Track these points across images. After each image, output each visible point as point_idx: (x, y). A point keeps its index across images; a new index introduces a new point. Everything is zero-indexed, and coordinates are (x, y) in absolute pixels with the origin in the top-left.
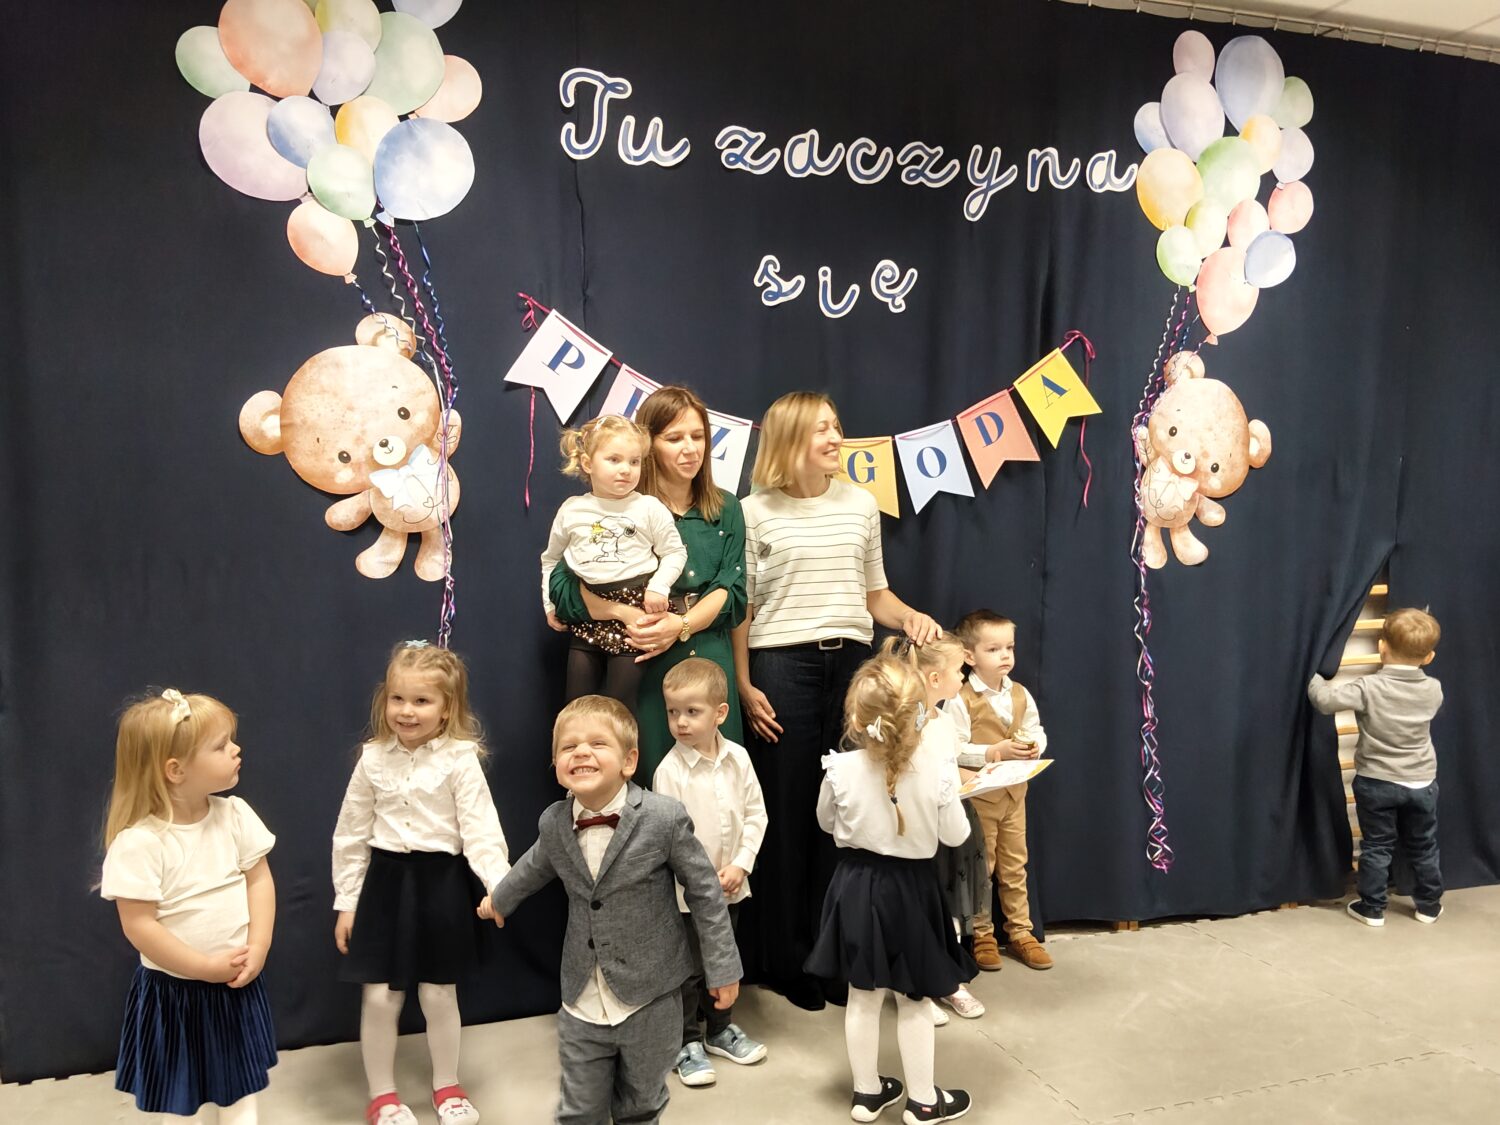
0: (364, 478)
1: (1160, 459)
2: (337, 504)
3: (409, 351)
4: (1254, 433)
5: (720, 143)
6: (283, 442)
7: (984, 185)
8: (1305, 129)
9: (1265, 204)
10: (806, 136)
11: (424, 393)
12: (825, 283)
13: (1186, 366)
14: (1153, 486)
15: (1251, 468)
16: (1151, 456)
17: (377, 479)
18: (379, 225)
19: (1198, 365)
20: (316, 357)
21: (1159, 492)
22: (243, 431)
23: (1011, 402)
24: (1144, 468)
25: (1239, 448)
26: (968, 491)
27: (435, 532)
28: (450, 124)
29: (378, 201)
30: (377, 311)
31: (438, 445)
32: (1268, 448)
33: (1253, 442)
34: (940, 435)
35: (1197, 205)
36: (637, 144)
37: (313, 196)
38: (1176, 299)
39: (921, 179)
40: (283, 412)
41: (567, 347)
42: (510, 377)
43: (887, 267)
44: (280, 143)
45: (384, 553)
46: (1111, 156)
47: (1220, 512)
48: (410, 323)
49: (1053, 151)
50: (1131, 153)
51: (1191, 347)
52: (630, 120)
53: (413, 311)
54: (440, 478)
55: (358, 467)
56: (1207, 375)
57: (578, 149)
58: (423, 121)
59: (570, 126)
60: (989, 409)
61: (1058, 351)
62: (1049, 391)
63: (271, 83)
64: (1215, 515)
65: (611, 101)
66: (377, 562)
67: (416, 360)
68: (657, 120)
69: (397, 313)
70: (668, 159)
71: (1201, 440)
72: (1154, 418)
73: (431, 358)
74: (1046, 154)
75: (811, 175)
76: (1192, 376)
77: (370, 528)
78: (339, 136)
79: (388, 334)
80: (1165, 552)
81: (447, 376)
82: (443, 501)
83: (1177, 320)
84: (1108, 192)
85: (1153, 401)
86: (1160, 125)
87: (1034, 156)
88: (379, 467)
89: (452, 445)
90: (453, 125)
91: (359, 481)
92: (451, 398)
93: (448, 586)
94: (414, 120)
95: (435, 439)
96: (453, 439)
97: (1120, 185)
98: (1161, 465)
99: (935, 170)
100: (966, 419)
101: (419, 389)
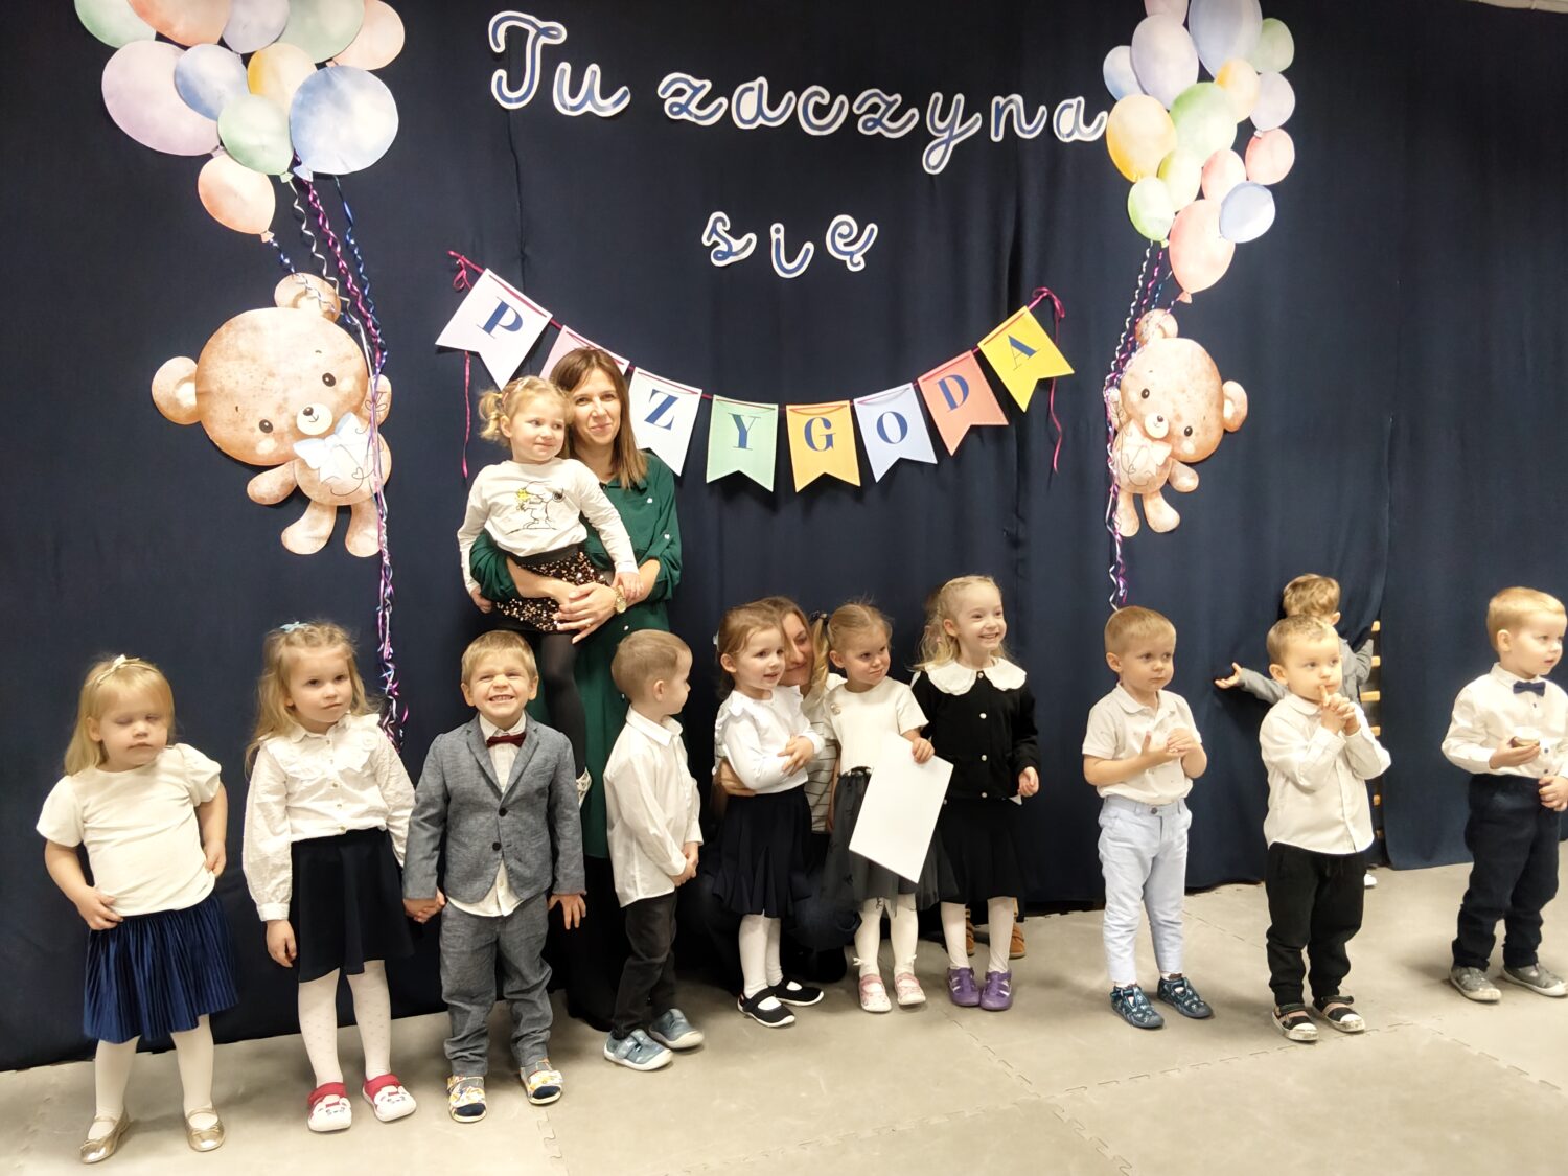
0: (288, 448)
1: (1132, 423)
2: (260, 476)
3: (333, 314)
4: (1229, 394)
5: (664, 92)
6: (199, 411)
7: (946, 135)
8: (1286, 73)
9: (1242, 154)
10: (755, 84)
11: (350, 358)
12: (778, 241)
13: (1158, 325)
14: (1125, 450)
15: (1226, 432)
16: (1123, 419)
17: (301, 449)
18: (297, 180)
19: (1171, 324)
20: (232, 320)
21: (1131, 458)
22: (156, 399)
23: (976, 364)
24: (1116, 433)
25: (1213, 411)
26: (930, 458)
27: (366, 505)
28: (371, 72)
29: (295, 154)
30: (296, 271)
31: (367, 413)
32: (1243, 410)
33: (1228, 404)
34: (901, 399)
35: (1171, 154)
36: (574, 93)
37: (225, 150)
38: (1148, 255)
39: (879, 129)
40: (199, 379)
41: (502, 308)
42: (442, 341)
43: (844, 223)
44: (189, 94)
45: (312, 528)
46: (1079, 103)
47: (1193, 477)
48: (333, 284)
49: (1018, 98)
50: (1100, 100)
51: (1163, 305)
52: (565, 67)
53: (335, 270)
54: (371, 448)
55: (280, 437)
56: (1182, 334)
57: (509, 97)
58: (342, 69)
59: (501, 73)
60: (952, 372)
61: (1025, 310)
62: (1017, 351)
63: (178, 31)
64: (1188, 481)
65: (545, 47)
66: (305, 536)
67: (341, 322)
68: (594, 67)
69: (318, 273)
70: (609, 108)
71: (1174, 403)
72: (1126, 379)
73: (357, 321)
74: (1011, 102)
75: (761, 126)
76: (1165, 336)
77: (295, 501)
78: (252, 86)
79: (309, 295)
80: (1137, 519)
81: (374, 340)
82: (374, 470)
83: (1149, 277)
84: (1077, 142)
85: (1124, 361)
86: (1131, 70)
87: (998, 104)
88: (303, 437)
89: (382, 413)
90: (376, 72)
91: (283, 452)
92: (380, 363)
93: (386, 561)
94: (332, 68)
95: (363, 407)
96: (383, 407)
97: (1089, 134)
98: (1133, 428)
99: (893, 119)
100: (929, 383)
101: (345, 354)
